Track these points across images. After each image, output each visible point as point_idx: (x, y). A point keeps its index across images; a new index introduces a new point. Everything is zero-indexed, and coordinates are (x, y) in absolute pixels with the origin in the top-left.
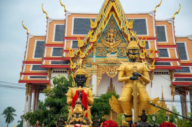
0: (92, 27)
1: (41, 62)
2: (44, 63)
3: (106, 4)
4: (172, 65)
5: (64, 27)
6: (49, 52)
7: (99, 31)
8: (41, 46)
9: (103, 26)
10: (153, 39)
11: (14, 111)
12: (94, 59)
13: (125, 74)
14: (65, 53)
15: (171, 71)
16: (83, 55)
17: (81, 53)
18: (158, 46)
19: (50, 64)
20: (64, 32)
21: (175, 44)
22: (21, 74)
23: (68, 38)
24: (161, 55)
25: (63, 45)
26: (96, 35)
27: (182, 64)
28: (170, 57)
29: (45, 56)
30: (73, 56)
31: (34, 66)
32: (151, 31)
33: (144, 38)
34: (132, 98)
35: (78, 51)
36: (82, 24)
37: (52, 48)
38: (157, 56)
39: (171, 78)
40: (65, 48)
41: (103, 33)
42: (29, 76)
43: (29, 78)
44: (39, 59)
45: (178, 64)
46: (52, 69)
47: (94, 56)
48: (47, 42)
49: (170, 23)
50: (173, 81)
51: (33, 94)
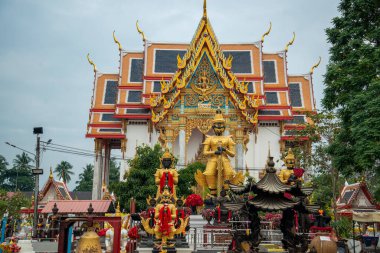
0: (179, 67)
1: (114, 110)
2: (117, 112)
3: (197, 37)
4: (282, 114)
5: (143, 61)
6: (123, 97)
7: (188, 74)
8: (112, 89)
9: (193, 67)
10: (259, 79)
11: (71, 167)
12: (182, 110)
13: (211, 147)
14: (144, 98)
15: (280, 122)
16: (168, 104)
17: (165, 102)
18: (265, 89)
19: (125, 112)
20: (142, 69)
21: (287, 86)
22: (89, 125)
23: (148, 78)
24: (268, 101)
25: (141, 87)
26: (184, 79)
27: (294, 112)
28: (280, 103)
29: (118, 102)
30: (155, 105)
31: (104, 115)
32: (257, 69)
33: (248, 78)
34: (216, 172)
35: (161, 98)
36: (167, 58)
37: (128, 91)
38: (263, 102)
39: (281, 131)
40: (144, 92)
41: (194, 77)
42: (98, 129)
43: (98, 130)
44: (111, 106)
45: (290, 113)
46: (127, 119)
47: (182, 106)
48: (120, 84)
49: (281, 57)
50: (283, 135)
51: (103, 150)
